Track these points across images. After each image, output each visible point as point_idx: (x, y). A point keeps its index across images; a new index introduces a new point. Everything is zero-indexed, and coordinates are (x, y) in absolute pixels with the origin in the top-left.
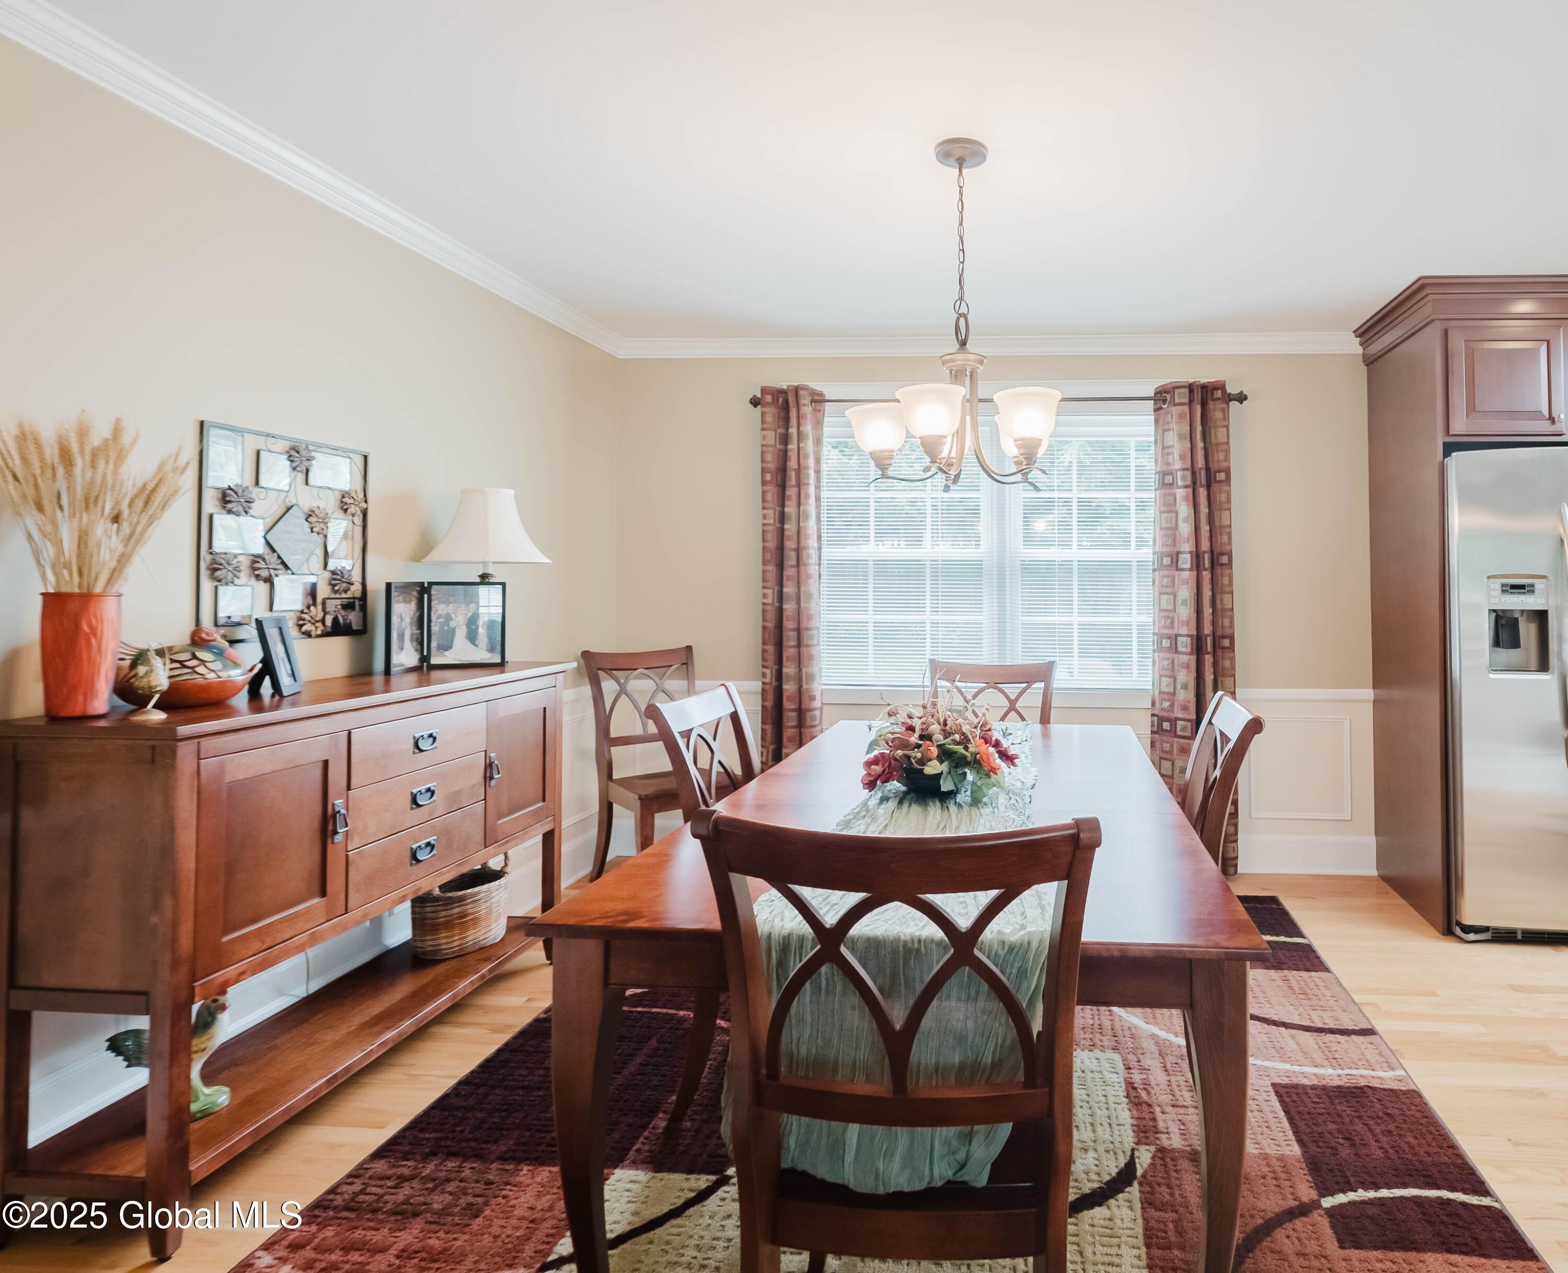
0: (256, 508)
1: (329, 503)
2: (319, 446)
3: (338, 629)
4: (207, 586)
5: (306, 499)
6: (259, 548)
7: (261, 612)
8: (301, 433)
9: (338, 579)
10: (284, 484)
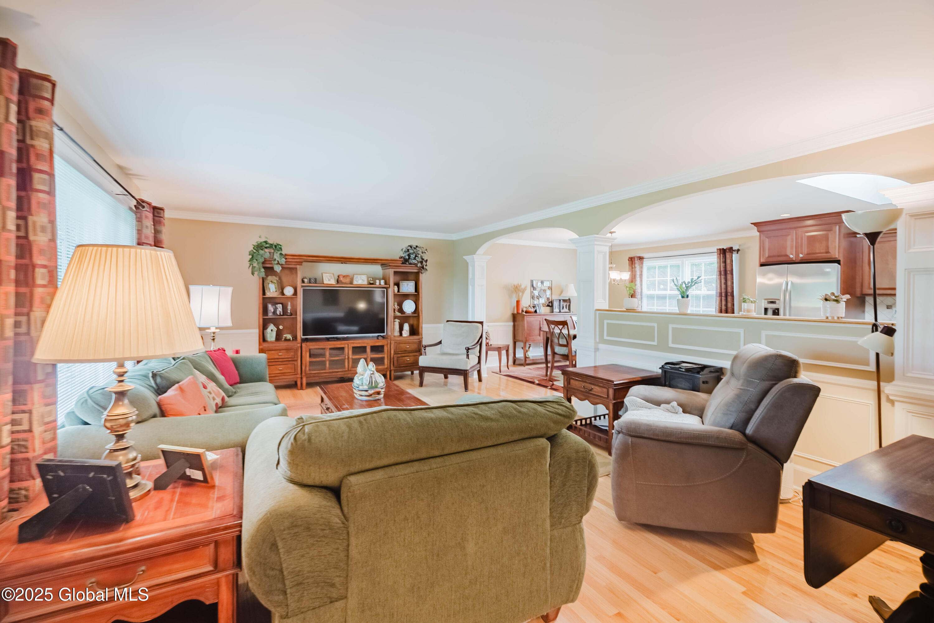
0: (537, 290)
1: (546, 288)
2: (545, 281)
3: (548, 306)
4: (532, 299)
5: (543, 288)
6: (537, 295)
7: (538, 303)
8: (542, 279)
9: (548, 299)
10: (540, 286)
